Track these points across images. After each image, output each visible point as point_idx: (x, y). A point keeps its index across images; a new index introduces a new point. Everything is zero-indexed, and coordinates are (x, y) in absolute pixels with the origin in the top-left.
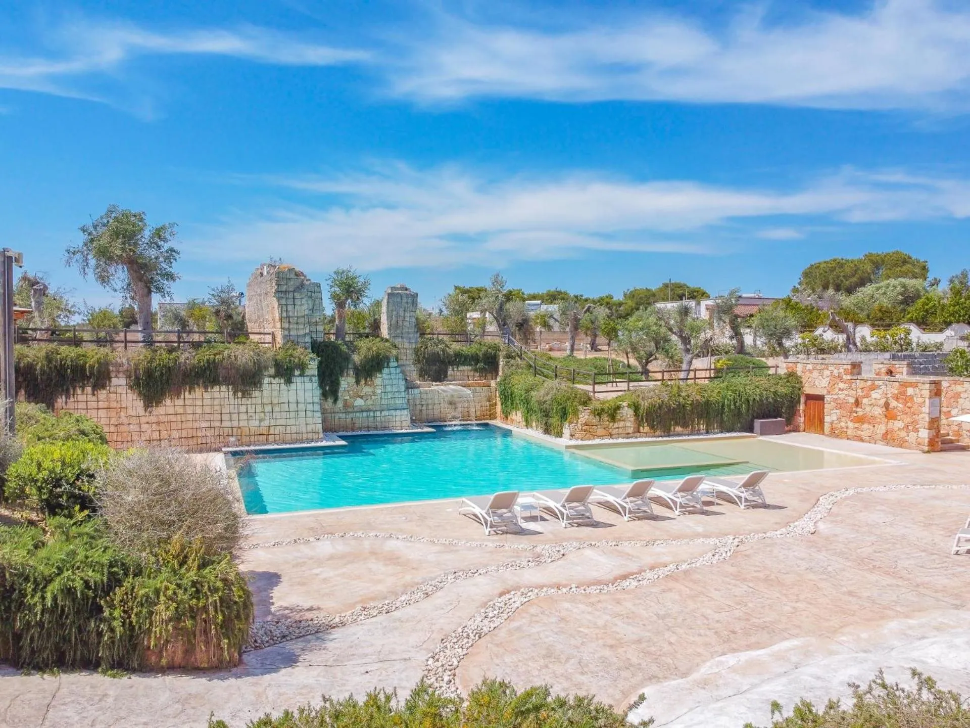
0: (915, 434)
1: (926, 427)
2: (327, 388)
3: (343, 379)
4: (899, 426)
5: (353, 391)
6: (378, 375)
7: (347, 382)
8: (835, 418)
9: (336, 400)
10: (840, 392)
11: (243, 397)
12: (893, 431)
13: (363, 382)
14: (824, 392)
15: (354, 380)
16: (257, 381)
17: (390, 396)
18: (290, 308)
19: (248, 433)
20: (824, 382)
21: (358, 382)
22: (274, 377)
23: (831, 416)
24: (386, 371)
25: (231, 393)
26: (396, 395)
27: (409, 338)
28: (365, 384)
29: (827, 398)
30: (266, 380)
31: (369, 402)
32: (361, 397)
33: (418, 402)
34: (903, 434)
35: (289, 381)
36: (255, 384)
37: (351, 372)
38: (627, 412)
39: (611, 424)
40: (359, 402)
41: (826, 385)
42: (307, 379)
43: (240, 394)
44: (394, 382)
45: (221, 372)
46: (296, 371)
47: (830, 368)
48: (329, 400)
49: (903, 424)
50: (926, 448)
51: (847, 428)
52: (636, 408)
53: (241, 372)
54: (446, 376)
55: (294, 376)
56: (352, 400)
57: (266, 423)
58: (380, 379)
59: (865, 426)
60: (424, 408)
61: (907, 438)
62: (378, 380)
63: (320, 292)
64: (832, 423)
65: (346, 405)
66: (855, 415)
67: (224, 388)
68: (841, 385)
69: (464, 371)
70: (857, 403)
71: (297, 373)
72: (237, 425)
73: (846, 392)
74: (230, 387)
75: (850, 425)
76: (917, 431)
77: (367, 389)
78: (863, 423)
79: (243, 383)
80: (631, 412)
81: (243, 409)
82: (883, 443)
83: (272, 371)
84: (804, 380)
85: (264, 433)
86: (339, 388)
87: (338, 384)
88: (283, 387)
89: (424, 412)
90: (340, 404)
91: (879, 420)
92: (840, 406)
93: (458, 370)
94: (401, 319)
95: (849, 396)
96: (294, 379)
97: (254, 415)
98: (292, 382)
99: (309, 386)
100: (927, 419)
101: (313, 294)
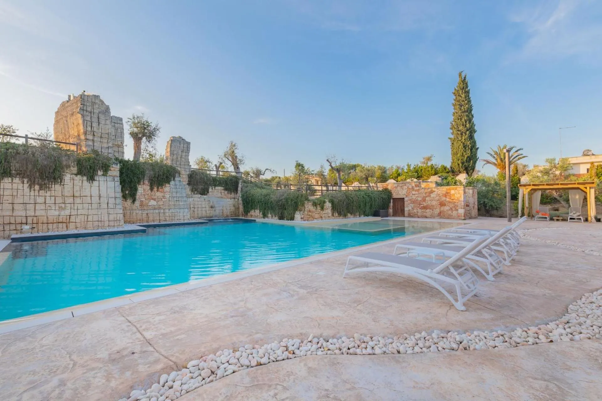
0: (456, 212)
1: (463, 208)
2: (127, 192)
3: (140, 186)
4: (447, 209)
5: (148, 195)
6: (167, 185)
7: (143, 189)
8: (410, 208)
9: (134, 201)
10: (413, 196)
11: (41, 189)
12: (443, 211)
13: (155, 189)
14: (404, 197)
15: (149, 188)
16: (56, 177)
17: (175, 199)
18: (95, 125)
19: (45, 221)
20: (404, 192)
21: (152, 189)
22: (76, 175)
23: (408, 208)
24: (172, 183)
25: (26, 185)
26: (180, 199)
27: (185, 168)
28: (158, 191)
29: (406, 199)
30: (67, 177)
31: (161, 203)
32: (154, 200)
33: (192, 206)
34: (450, 212)
35: (91, 179)
36: (55, 178)
37: (146, 182)
38: (328, 205)
39: (322, 212)
40: (153, 203)
41: (405, 193)
42: (108, 179)
43: (37, 187)
44: (179, 190)
45: (15, 165)
46: (99, 172)
47: (407, 185)
48: (128, 200)
49: (449, 208)
50: (463, 218)
51: (418, 212)
52: (332, 202)
53: (39, 167)
54: (208, 192)
55: (98, 175)
56: (147, 201)
57: (67, 212)
58: (169, 188)
59: (428, 210)
60: (196, 210)
61: (452, 214)
62: (167, 188)
63: (122, 124)
64: (409, 210)
65: (142, 205)
66: (422, 205)
67: (17, 180)
68: (414, 192)
69: (219, 190)
70: (424, 200)
71: (100, 173)
72: (33, 214)
73: (416, 196)
74: (26, 180)
75: (420, 211)
76: (457, 210)
77: (159, 194)
78: (427, 209)
79: (42, 178)
80: (330, 205)
81: (40, 200)
82: (438, 218)
83: (75, 170)
84: (392, 192)
85: (64, 221)
86: (136, 193)
87: (136, 190)
88: (86, 183)
89: (196, 212)
90: (137, 203)
91: (435, 207)
92: (414, 202)
93: (215, 189)
94: (179, 156)
95: (418, 197)
96: (96, 178)
97: (53, 206)
98: (94, 180)
99: (111, 184)
100: (463, 204)
101: (116, 124)
